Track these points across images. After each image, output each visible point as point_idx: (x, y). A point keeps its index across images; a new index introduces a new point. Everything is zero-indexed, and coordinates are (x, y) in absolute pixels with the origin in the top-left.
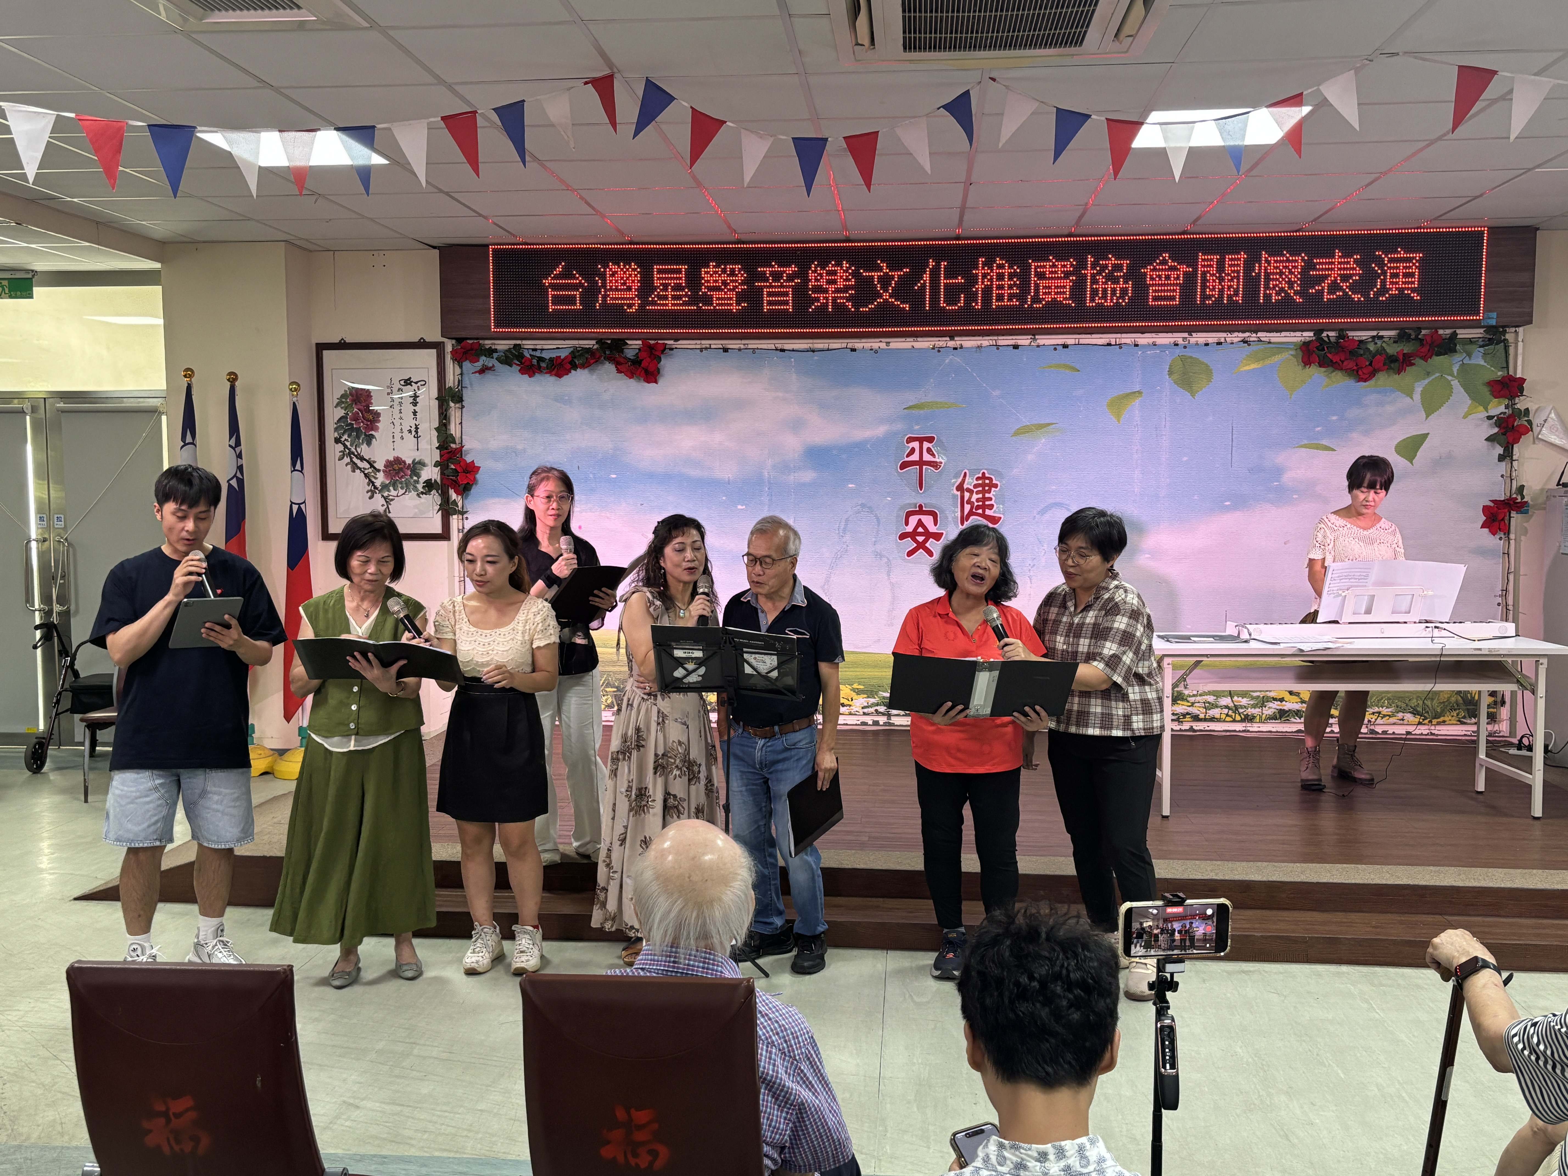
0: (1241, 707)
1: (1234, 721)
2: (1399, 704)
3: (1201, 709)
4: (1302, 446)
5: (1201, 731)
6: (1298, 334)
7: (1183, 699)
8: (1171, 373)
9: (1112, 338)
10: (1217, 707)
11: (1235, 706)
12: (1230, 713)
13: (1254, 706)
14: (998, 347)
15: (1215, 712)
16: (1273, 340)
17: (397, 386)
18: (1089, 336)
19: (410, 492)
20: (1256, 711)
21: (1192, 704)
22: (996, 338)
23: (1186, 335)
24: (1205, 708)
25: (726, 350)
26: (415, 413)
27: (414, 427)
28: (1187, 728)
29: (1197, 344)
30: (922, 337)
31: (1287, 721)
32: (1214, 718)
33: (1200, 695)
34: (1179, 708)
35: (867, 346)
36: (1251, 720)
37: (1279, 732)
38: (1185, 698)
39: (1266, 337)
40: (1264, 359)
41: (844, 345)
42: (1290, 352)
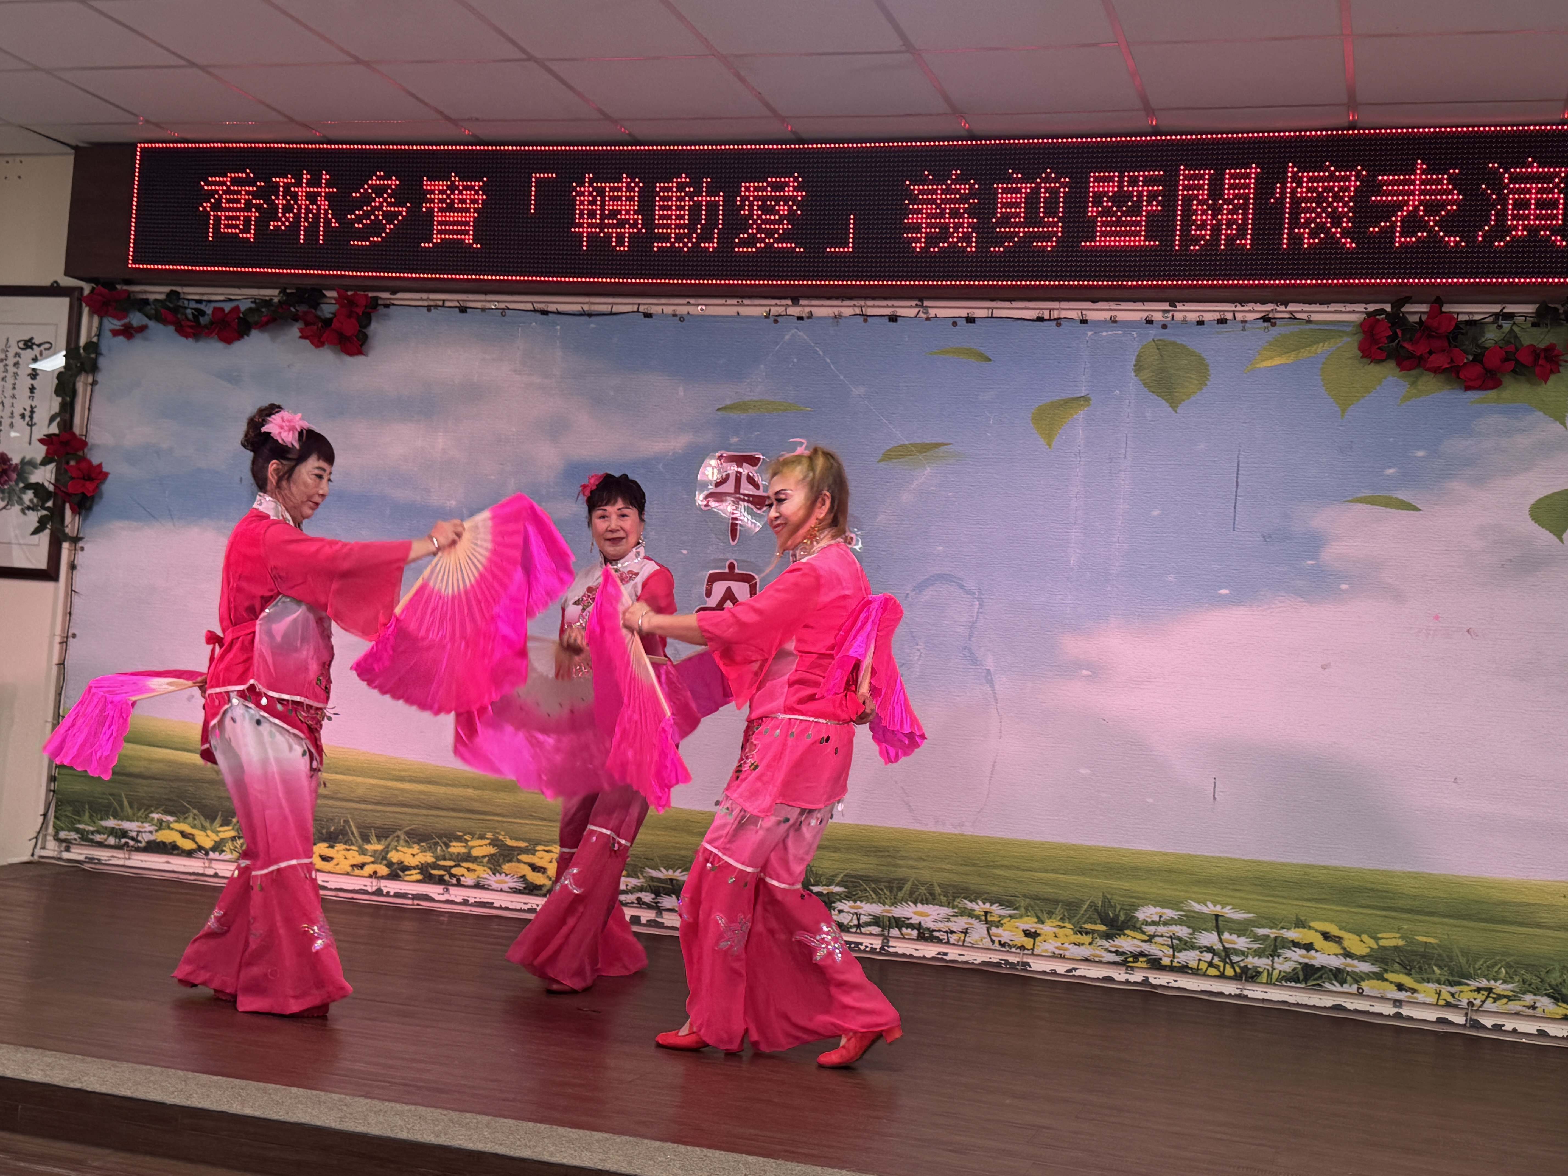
0: (1237, 952)
1: (1222, 976)
2: (1528, 977)
3: (1165, 949)
4: (1359, 501)
5: (1161, 986)
7: (1135, 928)
8: (1139, 368)
9: (1045, 308)
10: (1193, 947)
11: (1225, 949)
12: (1216, 960)
13: (1259, 953)
14: (866, 317)
15: (1189, 957)
16: (1315, 317)
17: (14, 349)
18: (1007, 304)
19: (13, 505)
20: (1262, 963)
21: (1150, 939)
22: (862, 303)
23: (1166, 306)
24: (1172, 946)
25: (463, 310)
26: (32, 389)
27: (28, 409)
28: (1140, 979)
29: (1185, 321)
30: (750, 297)
31: (1317, 988)
32: (1187, 967)
33: (1165, 924)
34: (1128, 943)
35: (669, 310)
36: (1252, 977)
37: (1302, 1005)
38: (1138, 925)
39: (1302, 312)
40: (1297, 349)
41: (635, 308)
42: (1346, 339)
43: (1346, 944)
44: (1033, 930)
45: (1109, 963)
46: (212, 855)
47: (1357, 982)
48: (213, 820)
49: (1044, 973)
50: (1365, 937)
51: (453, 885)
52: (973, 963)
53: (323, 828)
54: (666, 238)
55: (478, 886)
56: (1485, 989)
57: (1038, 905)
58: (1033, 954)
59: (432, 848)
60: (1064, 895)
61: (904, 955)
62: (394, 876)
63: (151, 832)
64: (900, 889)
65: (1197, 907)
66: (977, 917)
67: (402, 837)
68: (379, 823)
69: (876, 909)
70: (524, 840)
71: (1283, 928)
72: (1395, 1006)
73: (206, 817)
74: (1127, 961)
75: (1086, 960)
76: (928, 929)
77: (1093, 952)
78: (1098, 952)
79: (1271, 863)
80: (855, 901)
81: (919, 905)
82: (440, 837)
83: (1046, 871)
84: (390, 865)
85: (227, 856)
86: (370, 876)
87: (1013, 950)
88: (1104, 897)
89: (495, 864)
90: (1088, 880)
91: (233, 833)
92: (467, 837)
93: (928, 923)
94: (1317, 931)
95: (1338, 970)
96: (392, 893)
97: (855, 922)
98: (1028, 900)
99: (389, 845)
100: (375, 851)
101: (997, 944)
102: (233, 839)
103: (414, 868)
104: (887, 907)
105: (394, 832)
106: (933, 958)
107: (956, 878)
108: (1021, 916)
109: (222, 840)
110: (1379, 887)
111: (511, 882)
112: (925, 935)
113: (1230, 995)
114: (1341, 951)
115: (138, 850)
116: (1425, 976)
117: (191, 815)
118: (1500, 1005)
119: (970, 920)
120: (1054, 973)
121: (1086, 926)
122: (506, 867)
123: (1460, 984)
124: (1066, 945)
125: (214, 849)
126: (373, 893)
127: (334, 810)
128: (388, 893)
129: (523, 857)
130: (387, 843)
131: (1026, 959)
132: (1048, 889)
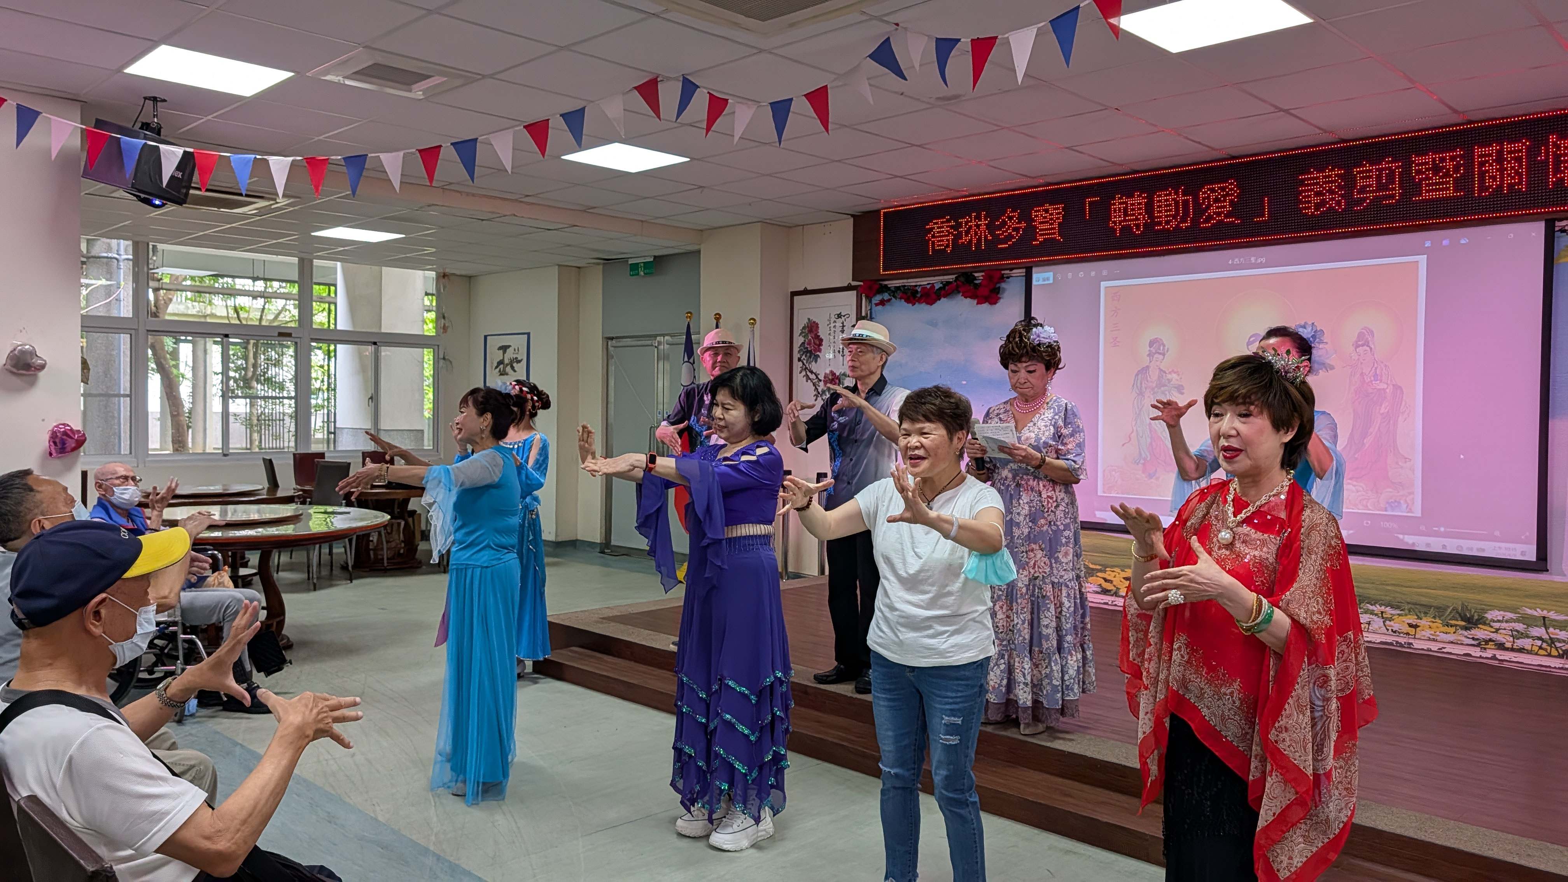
0: (1559, 641)
1: (1549, 655)
3: (1507, 637)
5: (1506, 661)
7: (1485, 624)
10: (1528, 637)
11: (1551, 638)
12: (1544, 645)
15: (1525, 643)
17: (833, 319)
21: (1497, 631)
24: (1512, 636)
28: (1490, 656)
32: (1524, 649)
33: (1507, 622)
34: (1481, 633)
38: (1487, 622)
44: (1415, 623)
45: (1468, 645)
49: (1423, 649)
52: (1375, 643)
54: (1160, 223)
57: (1416, 608)
58: (1415, 638)
60: (1435, 603)
65: (1529, 611)
66: (1377, 615)
70: (1100, 565)
74: (1482, 644)
75: (1452, 642)
77: (1457, 638)
78: (1459, 638)
87: (1401, 635)
88: (1463, 604)
90: (1451, 594)
98: (1410, 606)
101: (1390, 631)
108: (1406, 615)
113: (1555, 668)
119: (1373, 617)
120: (1430, 650)
121: (1451, 622)
124: (1438, 633)
131: (1410, 641)
132: (1423, 599)
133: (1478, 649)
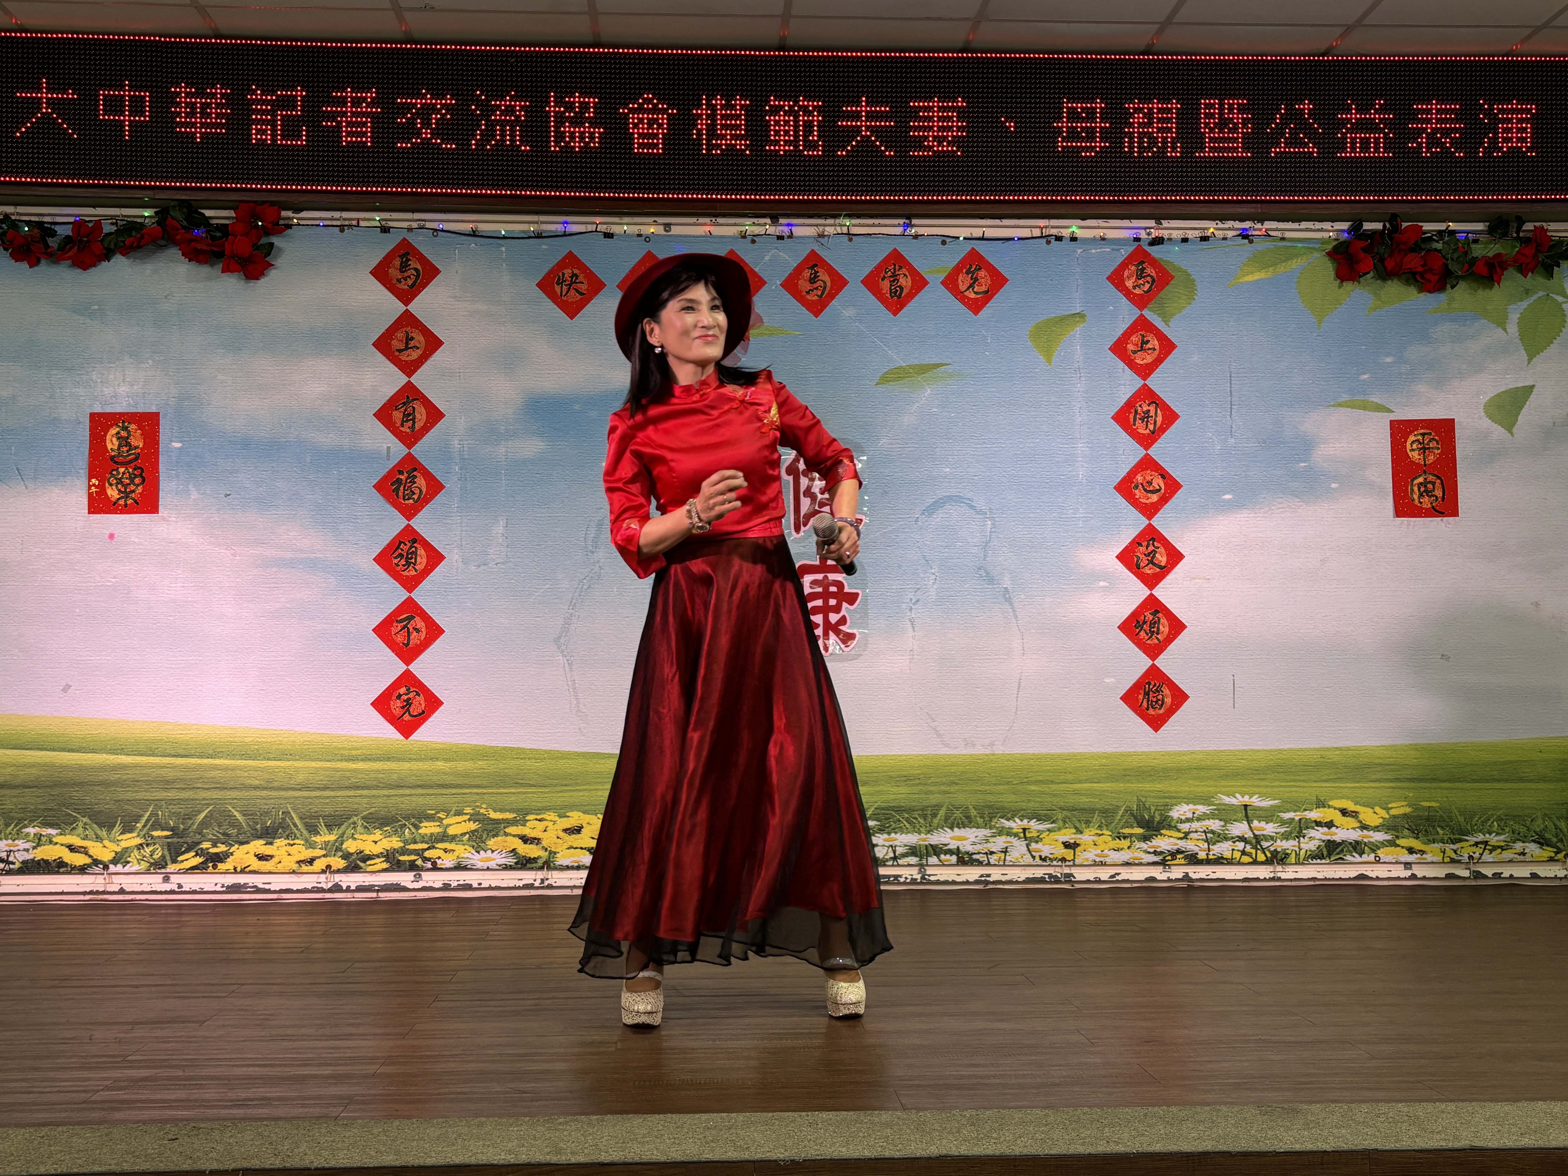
0: (1266, 838)
1: (1255, 862)
2: (1516, 827)
3: (1200, 844)
4: (1340, 405)
5: (1202, 880)
6: (1327, 225)
7: (1170, 827)
9: (1036, 226)
10: (1226, 839)
11: (1255, 836)
12: (1248, 848)
13: (1286, 836)
14: (851, 236)
15: (1223, 849)
16: (1288, 235)
20: (1290, 845)
21: (1186, 836)
22: (848, 221)
23: (1151, 223)
24: (1207, 841)
25: (386, 230)
28: (1180, 876)
29: (1170, 239)
30: (724, 216)
31: (1340, 861)
32: (1222, 858)
33: (1198, 819)
34: (1165, 842)
35: (633, 230)
36: (1282, 860)
37: (1329, 879)
38: (1173, 824)
39: (1277, 230)
40: (1275, 264)
41: (593, 228)
42: (1316, 255)
43: (1361, 817)
44: (1072, 841)
45: (1149, 864)
46: (112, 869)
47: (1373, 851)
48: (110, 827)
49: (1088, 882)
50: (1377, 809)
51: (428, 870)
52: (1017, 882)
53: (257, 823)
55: (459, 867)
56: (1481, 843)
57: (1074, 816)
58: (1074, 865)
59: (398, 831)
60: (1102, 804)
61: (946, 883)
62: (352, 868)
63: (27, 850)
64: (934, 815)
65: (1227, 800)
66: (1016, 835)
67: (360, 823)
68: (328, 810)
69: (912, 839)
70: (510, 811)
71: (1305, 810)
72: (1406, 868)
73: (101, 825)
74: (1165, 860)
75: (1127, 864)
76: (967, 853)
77: (1131, 855)
78: (1137, 855)
79: (1290, 750)
80: (889, 833)
81: (956, 829)
82: (407, 818)
83: (1080, 782)
84: (346, 856)
85: (134, 867)
86: (323, 872)
87: (1055, 863)
88: (1139, 800)
89: (477, 840)
90: (1123, 786)
91: (139, 841)
92: (442, 815)
93: (966, 847)
94: (1335, 808)
95: (1357, 842)
96: (353, 888)
97: (892, 855)
98: (1064, 813)
99: (344, 833)
100: (326, 843)
101: (1037, 859)
102: (140, 847)
103: (378, 856)
104: (923, 836)
105: (349, 818)
106: (977, 882)
107: (990, 798)
108: (1059, 829)
109: (126, 850)
110: (1387, 761)
111: (500, 859)
112: (965, 859)
113: (1265, 879)
114: (1358, 825)
115: (10, 873)
116: (1430, 838)
117: (81, 824)
118: (1495, 856)
119: (1009, 839)
120: (1098, 881)
121: (1124, 831)
122: (491, 843)
123: (1460, 841)
124: (1106, 851)
125: (115, 861)
126: (330, 891)
127: (269, 802)
128: (349, 887)
129: (512, 830)
130: (340, 832)
131: (1067, 871)
132: (1084, 799)
133: (1160, 868)
